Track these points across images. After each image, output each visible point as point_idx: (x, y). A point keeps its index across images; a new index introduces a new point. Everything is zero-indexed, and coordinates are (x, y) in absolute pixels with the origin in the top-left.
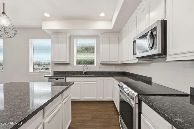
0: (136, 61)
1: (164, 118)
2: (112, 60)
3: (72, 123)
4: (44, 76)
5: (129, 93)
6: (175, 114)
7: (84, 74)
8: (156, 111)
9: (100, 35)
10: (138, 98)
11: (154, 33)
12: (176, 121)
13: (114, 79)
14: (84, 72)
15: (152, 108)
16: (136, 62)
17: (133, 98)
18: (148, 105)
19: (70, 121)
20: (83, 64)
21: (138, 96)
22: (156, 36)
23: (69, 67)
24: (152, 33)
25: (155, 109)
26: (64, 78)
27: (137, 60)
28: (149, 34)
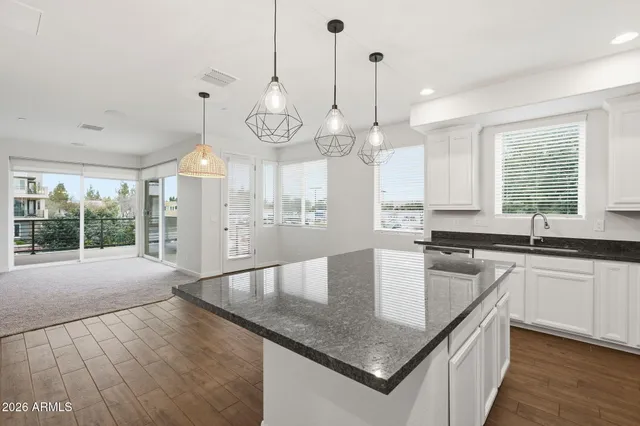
3: (510, 370)
4: (416, 242)
7: (532, 243)
9: (606, 105)
14: (532, 238)
19: (507, 362)
20: (529, 211)
23: (476, 219)
26: (468, 252)
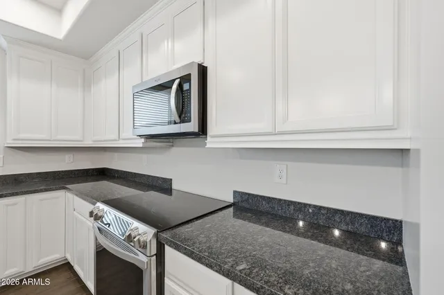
0: (140, 143)
1: (220, 273)
2: (59, 137)
5: (133, 235)
6: (234, 256)
8: (202, 263)
10: (157, 240)
11: (186, 87)
12: (240, 271)
13: (69, 195)
15: (193, 258)
16: (141, 145)
17: (144, 246)
18: (184, 254)
21: (156, 236)
22: (190, 93)
24: (180, 86)
25: (199, 259)
27: (143, 140)
28: (175, 86)
